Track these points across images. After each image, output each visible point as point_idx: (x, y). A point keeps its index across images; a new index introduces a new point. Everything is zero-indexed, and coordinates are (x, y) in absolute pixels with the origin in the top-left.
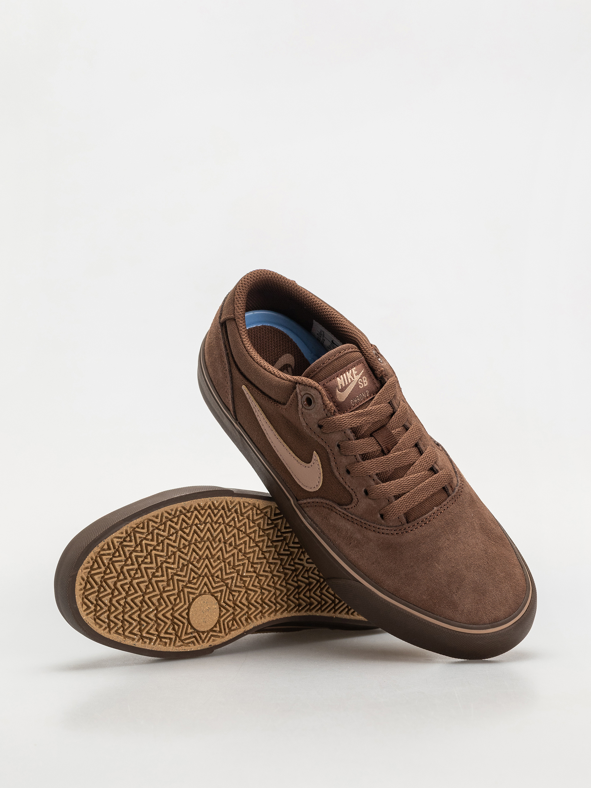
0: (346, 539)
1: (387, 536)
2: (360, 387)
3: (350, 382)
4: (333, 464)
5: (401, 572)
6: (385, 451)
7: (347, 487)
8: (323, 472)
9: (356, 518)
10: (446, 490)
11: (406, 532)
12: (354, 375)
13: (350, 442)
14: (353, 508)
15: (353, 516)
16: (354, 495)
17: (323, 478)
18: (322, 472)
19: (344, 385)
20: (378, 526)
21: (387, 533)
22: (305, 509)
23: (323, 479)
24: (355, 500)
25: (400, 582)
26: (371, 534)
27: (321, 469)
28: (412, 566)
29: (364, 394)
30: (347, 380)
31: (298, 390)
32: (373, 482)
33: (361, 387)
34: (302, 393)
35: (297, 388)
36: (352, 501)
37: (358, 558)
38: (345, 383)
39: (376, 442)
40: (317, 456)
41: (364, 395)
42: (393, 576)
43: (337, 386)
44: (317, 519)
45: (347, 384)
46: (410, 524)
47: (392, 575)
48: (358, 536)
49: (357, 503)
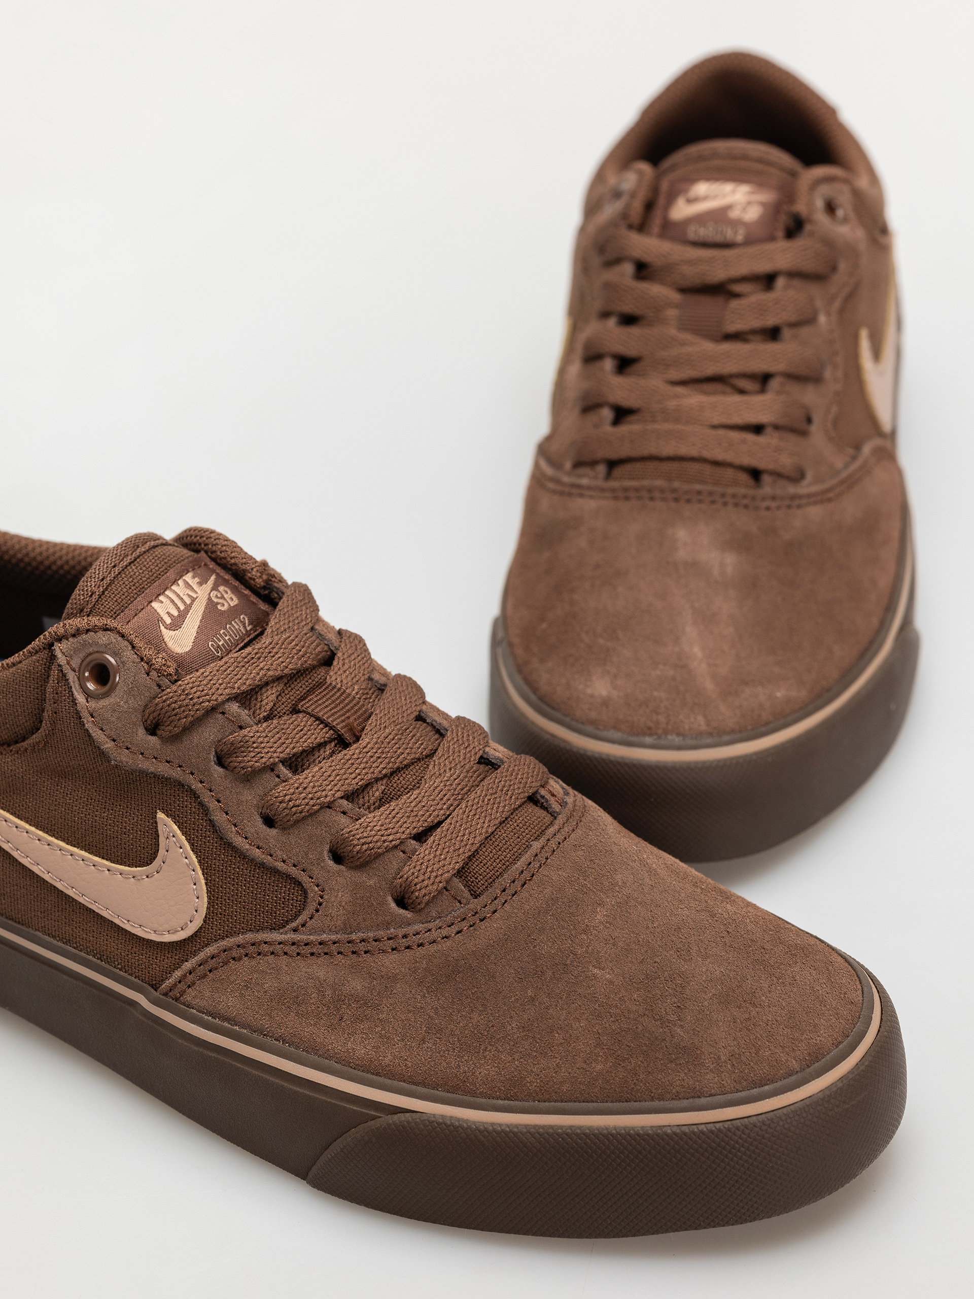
0: (324, 1015)
1: (434, 947)
2: (219, 607)
3: (188, 601)
4: (220, 818)
5: (509, 1028)
6: (348, 737)
7: (280, 865)
8: (199, 862)
9: (334, 937)
10: (543, 803)
11: (481, 920)
12: (195, 587)
13: (245, 732)
14: (315, 918)
15: (324, 937)
16: (304, 878)
17: (206, 879)
18: (197, 864)
19: (175, 613)
20: (401, 932)
21: (432, 938)
22: (188, 998)
23: (206, 884)
24: (313, 892)
25: (516, 1056)
26: (389, 962)
27: (193, 857)
28: (533, 999)
29: (238, 625)
30: (181, 599)
31: (61, 659)
32: (344, 820)
33: (223, 609)
34: (75, 663)
35: (59, 654)
36: (306, 897)
37: (378, 1048)
38: (178, 608)
39: (315, 721)
40: (169, 821)
41: (237, 627)
42: (489, 1048)
43: (160, 619)
44: (230, 1003)
45: (182, 607)
46: (483, 899)
47: (487, 1048)
48: (357, 985)
49: (322, 897)
